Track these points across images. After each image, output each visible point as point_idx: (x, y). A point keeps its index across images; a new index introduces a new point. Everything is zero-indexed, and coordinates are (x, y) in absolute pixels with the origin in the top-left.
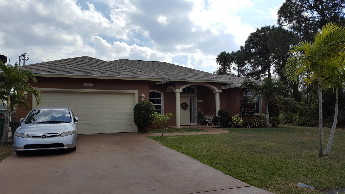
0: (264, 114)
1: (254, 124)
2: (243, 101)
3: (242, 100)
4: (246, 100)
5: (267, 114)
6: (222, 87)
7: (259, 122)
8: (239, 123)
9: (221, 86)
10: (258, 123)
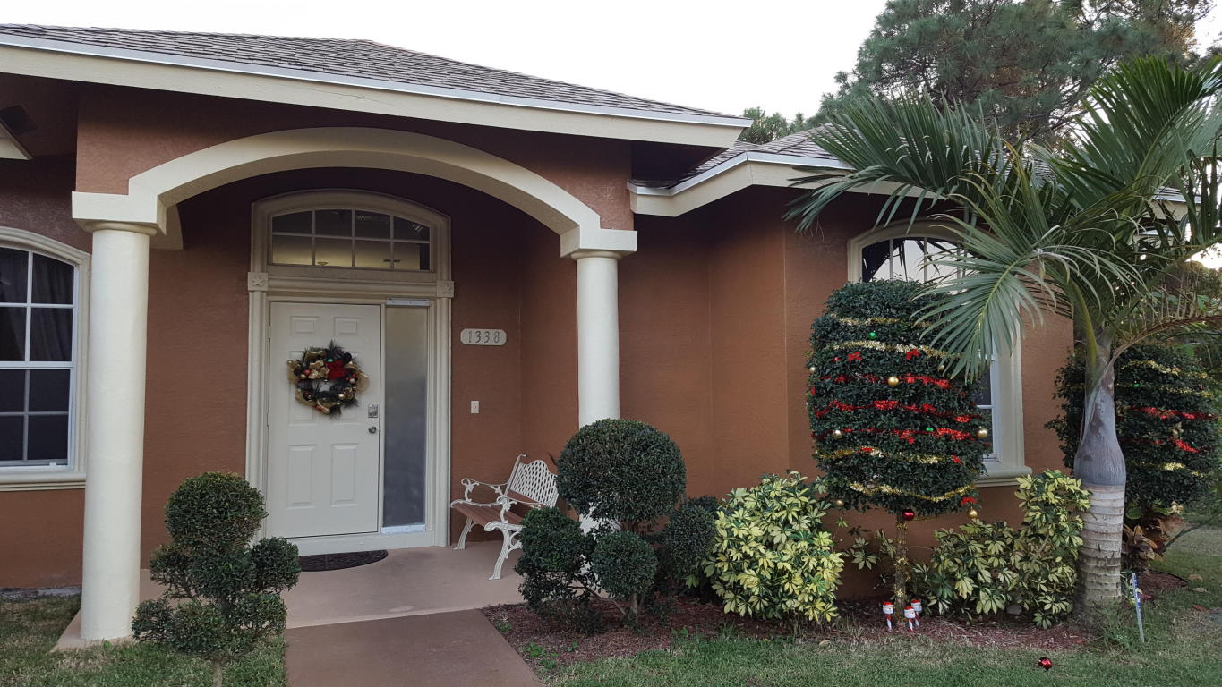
0: (1073, 485)
1: (966, 586)
2: (845, 334)
3: (836, 326)
4: (873, 326)
5: (1104, 482)
6: (641, 190)
7: (1010, 567)
8: (793, 596)
9: (630, 187)
10: (1008, 577)
